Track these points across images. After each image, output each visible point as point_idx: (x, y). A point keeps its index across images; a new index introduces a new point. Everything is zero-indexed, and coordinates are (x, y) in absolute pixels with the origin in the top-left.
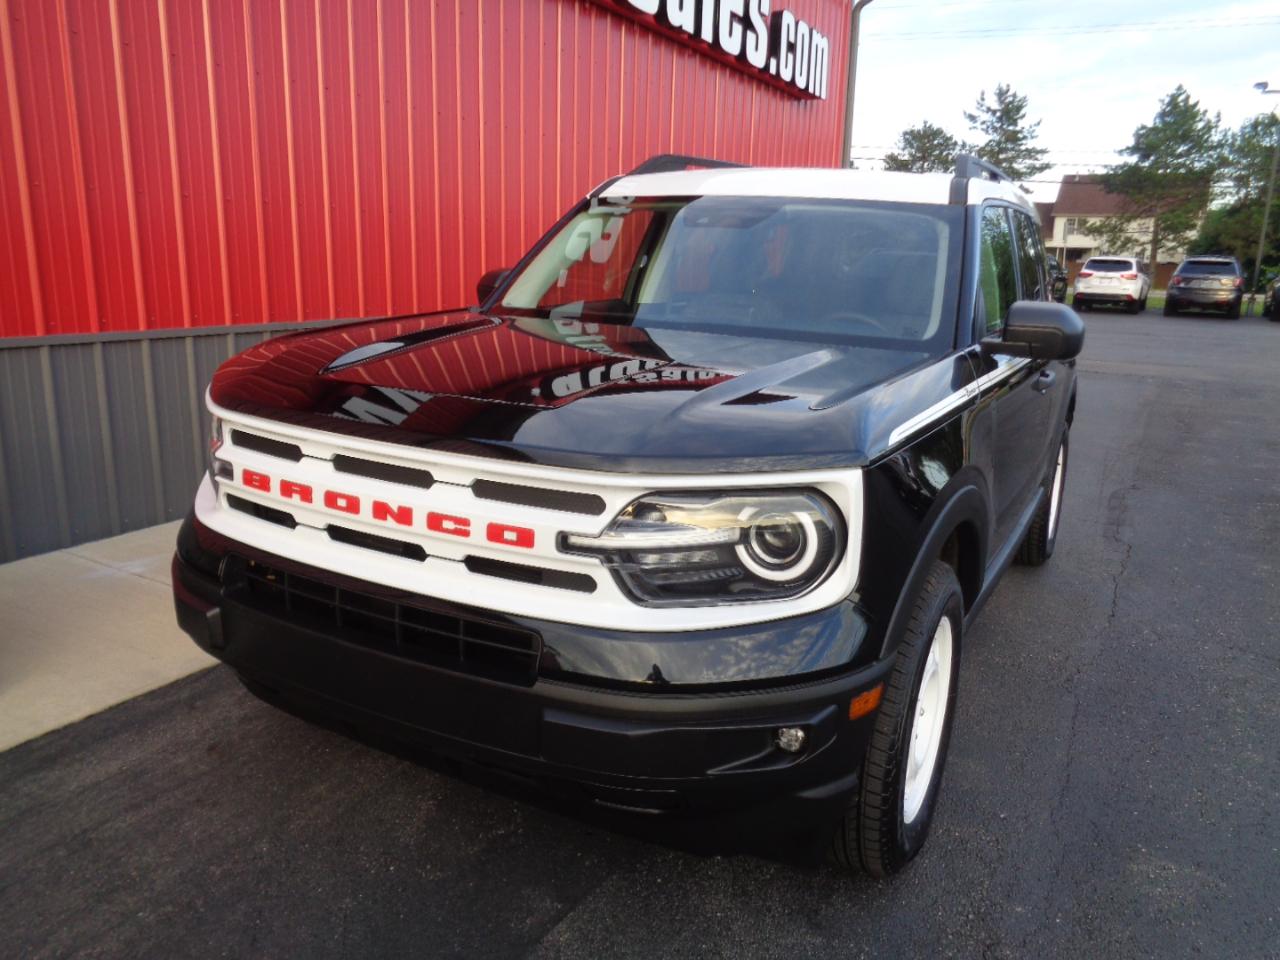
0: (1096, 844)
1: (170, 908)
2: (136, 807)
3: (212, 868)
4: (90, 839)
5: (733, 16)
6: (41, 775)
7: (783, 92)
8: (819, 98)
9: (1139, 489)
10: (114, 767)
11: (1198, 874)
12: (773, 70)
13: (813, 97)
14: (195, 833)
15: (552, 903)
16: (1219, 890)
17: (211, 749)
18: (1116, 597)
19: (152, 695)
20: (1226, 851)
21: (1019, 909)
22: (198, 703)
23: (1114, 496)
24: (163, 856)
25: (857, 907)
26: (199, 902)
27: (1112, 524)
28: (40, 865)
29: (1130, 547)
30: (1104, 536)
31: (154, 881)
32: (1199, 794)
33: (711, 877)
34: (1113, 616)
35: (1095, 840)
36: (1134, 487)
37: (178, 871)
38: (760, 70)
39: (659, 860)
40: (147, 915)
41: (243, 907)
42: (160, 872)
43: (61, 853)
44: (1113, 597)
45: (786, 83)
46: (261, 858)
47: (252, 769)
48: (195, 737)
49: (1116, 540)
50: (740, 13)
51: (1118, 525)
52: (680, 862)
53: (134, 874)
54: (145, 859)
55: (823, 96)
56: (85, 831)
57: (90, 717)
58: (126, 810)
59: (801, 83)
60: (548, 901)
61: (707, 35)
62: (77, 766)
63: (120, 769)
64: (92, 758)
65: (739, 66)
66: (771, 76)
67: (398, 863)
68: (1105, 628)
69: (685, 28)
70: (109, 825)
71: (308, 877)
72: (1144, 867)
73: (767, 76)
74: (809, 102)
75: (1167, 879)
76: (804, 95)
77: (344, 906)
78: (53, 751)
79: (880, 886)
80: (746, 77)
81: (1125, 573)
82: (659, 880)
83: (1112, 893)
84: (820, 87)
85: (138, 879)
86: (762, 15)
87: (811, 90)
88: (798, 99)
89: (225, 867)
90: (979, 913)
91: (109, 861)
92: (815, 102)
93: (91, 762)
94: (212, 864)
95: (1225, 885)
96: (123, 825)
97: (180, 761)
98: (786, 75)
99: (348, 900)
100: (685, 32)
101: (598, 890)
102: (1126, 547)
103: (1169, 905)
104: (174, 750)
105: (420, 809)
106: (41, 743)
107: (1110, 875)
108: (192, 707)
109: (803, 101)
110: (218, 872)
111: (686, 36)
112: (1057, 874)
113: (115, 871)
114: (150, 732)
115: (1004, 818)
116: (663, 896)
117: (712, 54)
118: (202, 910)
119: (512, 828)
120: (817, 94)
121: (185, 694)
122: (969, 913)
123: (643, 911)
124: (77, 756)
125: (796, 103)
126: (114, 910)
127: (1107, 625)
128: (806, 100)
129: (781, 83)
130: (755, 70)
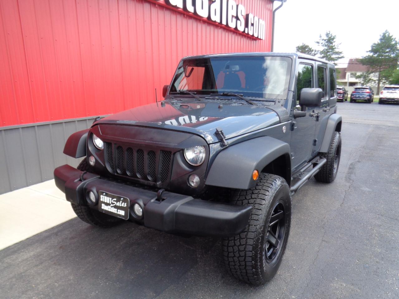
0: (321, 277)
1: (42, 296)
2: (37, 266)
3: (56, 284)
4: (22, 276)
5: (233, 16)
6: (11, 257)
7: (250, 38)
8: (262, 39)
9: (360, 162)
10: (32, 254)
11: (352, 287)
12: (246, 32)
13: (260, 39)
14: (52, 273)
15: (153, 294)
16: (357, 292)
17: (61, 247)
18: (345, 197)
19: (46, 231)
20: (362, 280)
21: (293, 297)
22: (59, 234)
23: (351, 164)
24: (42, 281)
25: (243, 295)
26: (51, 294)
27: (349, 174)
28: (7, 284)
29: (353, 181)
30: (346, 178)
31: (39, 288)
32: (358, 261)
33: (201, 286)
34: (343, 203)
35: (322, 276)
36: (359, 162)
37: (46, 285)
39: (186, 281)
40: (35, 298)
41: (63, 295)
42: (41, 285)
43: (14, 280)
44: (344, 197)
45: (251, 36)
46: (70, 281)
47: (71, 254)
48: (56, 244)
49: (349, 179)
50: (235, 15)
51: (351, 174)
52: (193, 281)
53: (33, 286)
54: (37, 281)
55: (264, 39)
56: (21, 273)
57: (28, 239)
58: (34, 267)
59: (256, 35)
60: (151, 293)
61: (224, 22)
62: (22, 253)
63: (34, 254)
64: (27, 251)
65: (235, 31)
66: (246, 34)
67: (109, 282)
68: (339, 208)
69: (216, 21)
70: (28, 271)
71: (83, 286)
72: (335, 285)
73: (245, 34)
74: (259, 41)
75: (341, 288)
76: (257, 39)
77: (92, 295)
78: (16, 249)
79: (252, 289)
80: (238, 34)
81: (350, 190)
82: (185, 287)
83: (323, 292)
84: (262, 36)
85: (34, 287)
86: (242, 15)
87: (259, 37)
89: (59, 283)
90: (281, 297)
91: (27, 282)
92: (261, 41)
93: (26, 252)
94: (56, 283)
95: (359, 291)
96: (32, 271)
97: (51, 251)
98: (251, 33)
99: (93, 293)
100: (217, 22)
101: (167, 290)
102: (352, 181)
103: (341, 297)
104: (50, 248)
105: (118, 265)
106: (12, 247)
107: (324, 287)
108: (57, 235)
109: (257, 41)
110: (57, 285)
111: (217, 23)
112: (308, 286)
113: (28, 285)
114: (44, 243)
115: (295, 268)
116: (185, 292)
117: (227, 28)
118: (51, 296)
119: (144, 270)
120: (261, 38)
121: (55, 231)
122: (277, 298)
123: (179, 296)
124: (22, 251)
125: (255, 41)
126: (27, 296)
127: (340, 207)
128: (258, 40)
129: (249, 35)
130: (241, 32)
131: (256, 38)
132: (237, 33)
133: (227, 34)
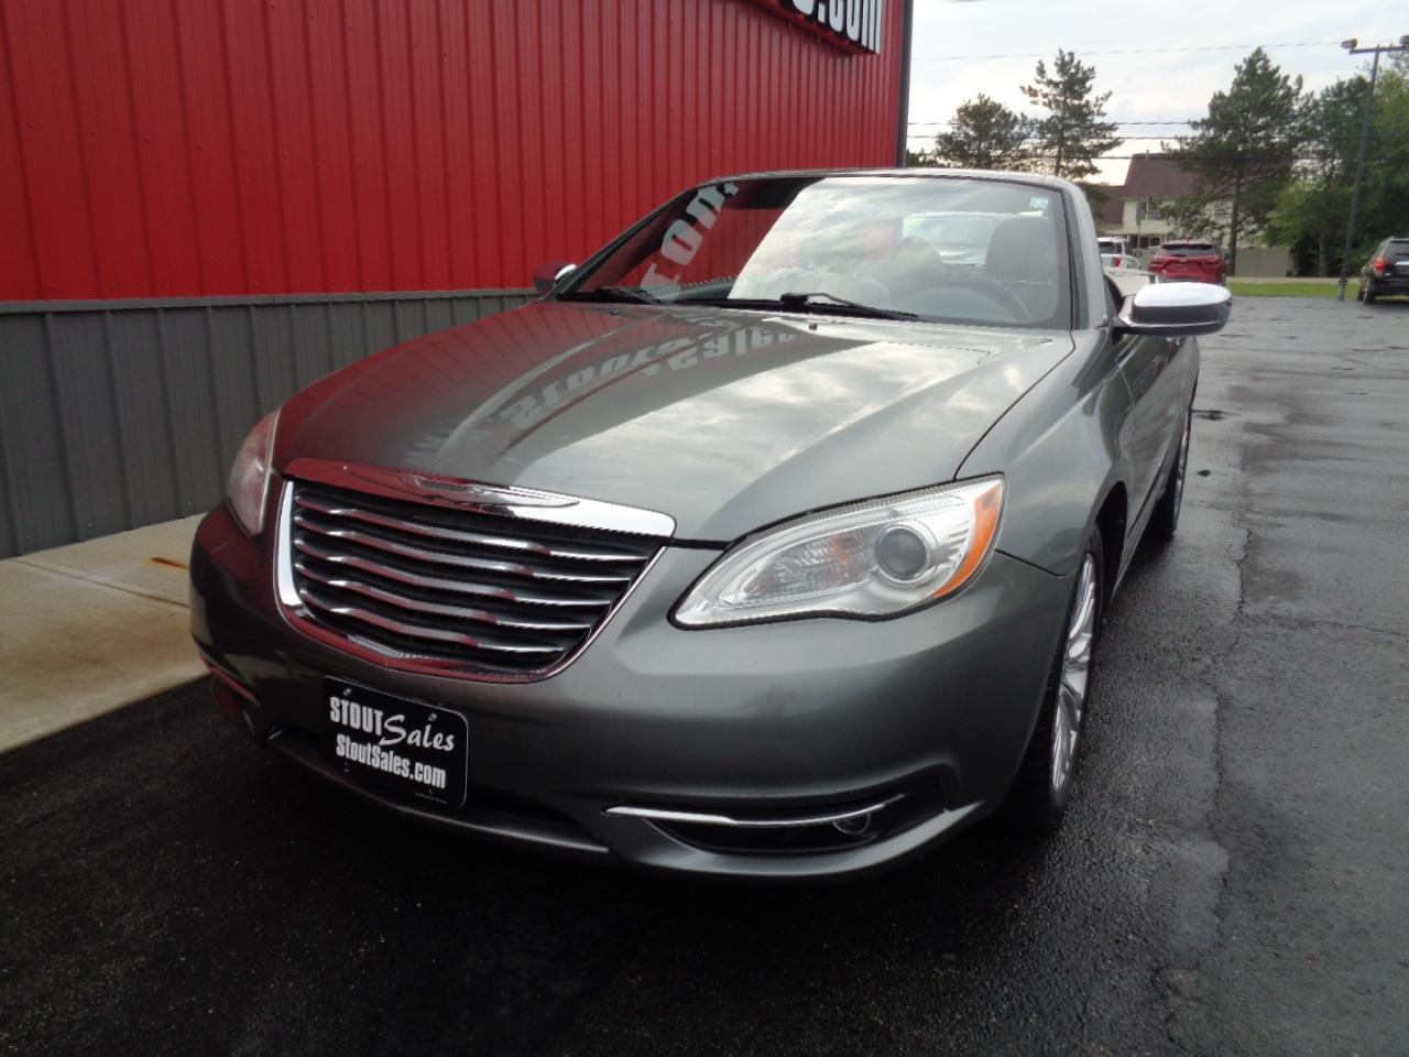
7: (831, 44)
8: (873, 52)
12: (821, 18)
13: (866, 51)
38: (807, 17)
45: (836, 33)
55: (878, 51)
59: (853, 34)
66: (819, 23)
73: (815, 25)
74: (861, 58)
76: (857, 48)
80: (790, 25)
84: (875, 41)
87: (864, 43)
88: (850, 55)
92: (868, 57)
98: (836, 24)
109: (854, 58)
120: (871, 47)
125: (847, 60)
128: (858, 55)
129: (831, 33)
130: (801, 17)
131: (852, 42)
132: (787, 23)
133: (754, 24)
